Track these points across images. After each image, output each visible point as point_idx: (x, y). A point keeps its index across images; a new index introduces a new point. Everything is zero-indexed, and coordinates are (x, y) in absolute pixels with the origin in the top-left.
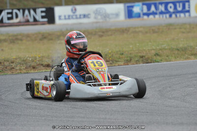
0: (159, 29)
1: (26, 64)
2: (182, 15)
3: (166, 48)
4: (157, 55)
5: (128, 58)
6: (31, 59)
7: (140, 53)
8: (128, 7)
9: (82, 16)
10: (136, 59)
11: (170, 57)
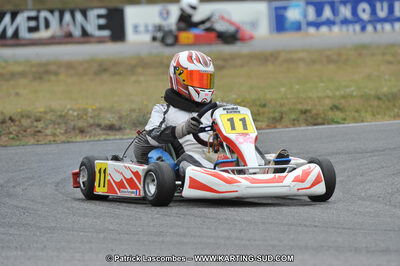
0: (339, 55)
1: (65, 123)
2: (387, 27)
3: (355, 93)
4: (335, 108)
5: (277, 115)
6: (75, 114)
7: (301, 103)
8: (277, 9)
10: (293, 116)
11: (363, 114)
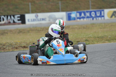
0: (87, 26)
1: (12, 46)
2: (100, 18)
3: (92, 36)
4: (86, 40)
6: (14, 43)
7: (77, 39)
8: (68, 14)
9: (41, 20)
10: (75, 43)
11: (94, 42)
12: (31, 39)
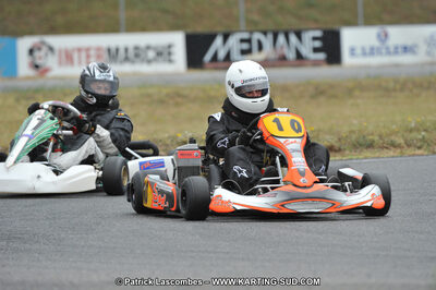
9: (400, 50)
12: (355, 122)
